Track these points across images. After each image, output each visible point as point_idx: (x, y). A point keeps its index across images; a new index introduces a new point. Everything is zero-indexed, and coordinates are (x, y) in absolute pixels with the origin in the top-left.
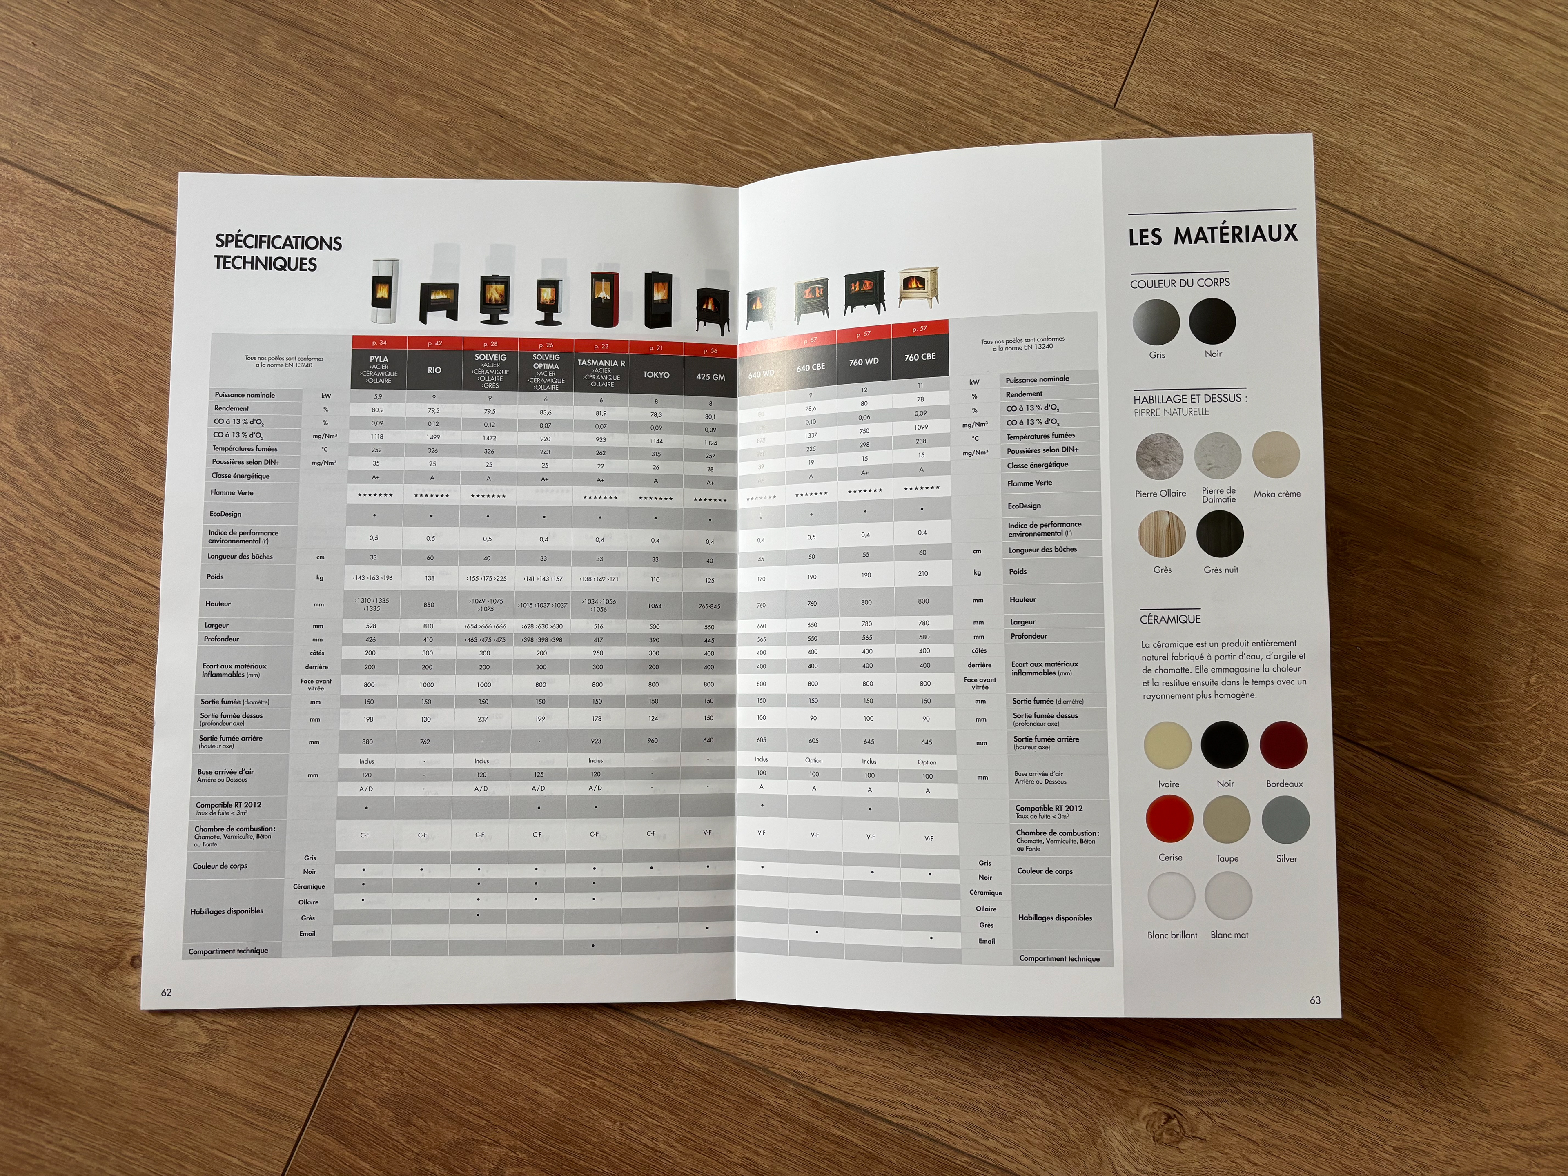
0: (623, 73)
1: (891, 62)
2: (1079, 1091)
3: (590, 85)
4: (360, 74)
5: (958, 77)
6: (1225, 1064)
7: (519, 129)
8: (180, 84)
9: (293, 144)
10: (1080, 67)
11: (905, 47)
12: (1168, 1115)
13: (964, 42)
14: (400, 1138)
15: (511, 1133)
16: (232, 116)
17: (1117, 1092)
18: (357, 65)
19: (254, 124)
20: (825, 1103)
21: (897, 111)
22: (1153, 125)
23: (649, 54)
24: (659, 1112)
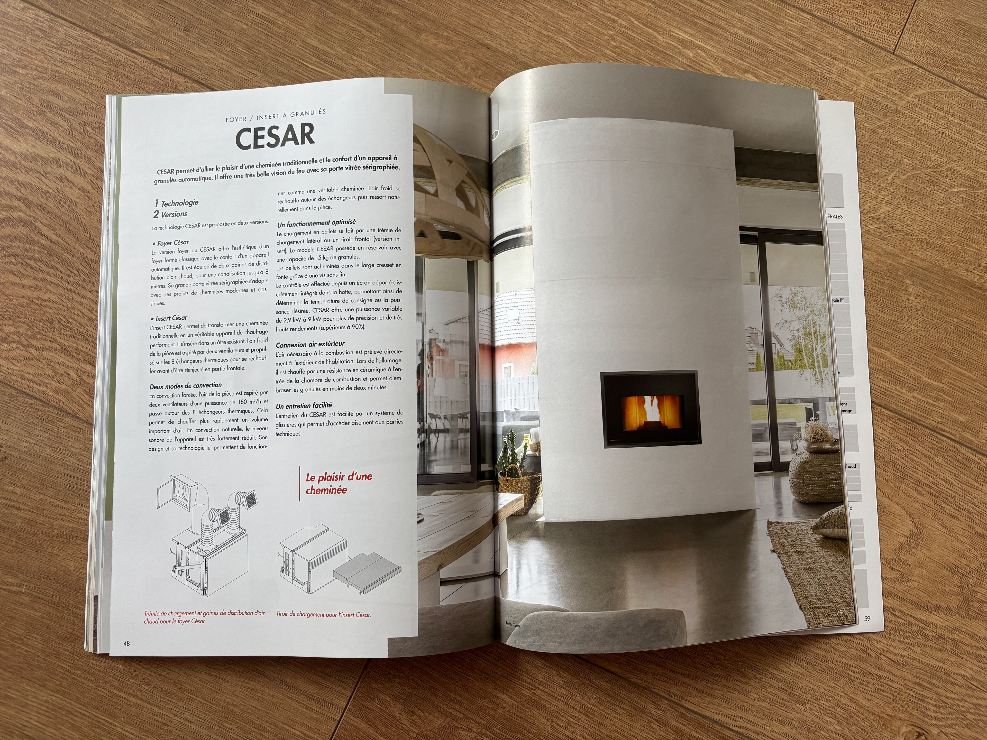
0: (568, 22)
1: (745, 19)
2: (860, 715)
3: (546, 29)
4: (397, 18)
5: (790, 30)
6: (958, 700)
7: (499, 56)
8: (281, 21)
9: (353, 63)
10: (871, 26)
11: (755, 9)
12: (918, 732)
13: (794, 7)
14: (407, 723)
15: (479, 723)
16: (314, 43)
17: (885, 716)
18: (395, 12)
19: (328, 49)
20: (688, 715)
21: (749, 52)
22: (918, 66)
23: (586, 10)
24: (577, 714)
